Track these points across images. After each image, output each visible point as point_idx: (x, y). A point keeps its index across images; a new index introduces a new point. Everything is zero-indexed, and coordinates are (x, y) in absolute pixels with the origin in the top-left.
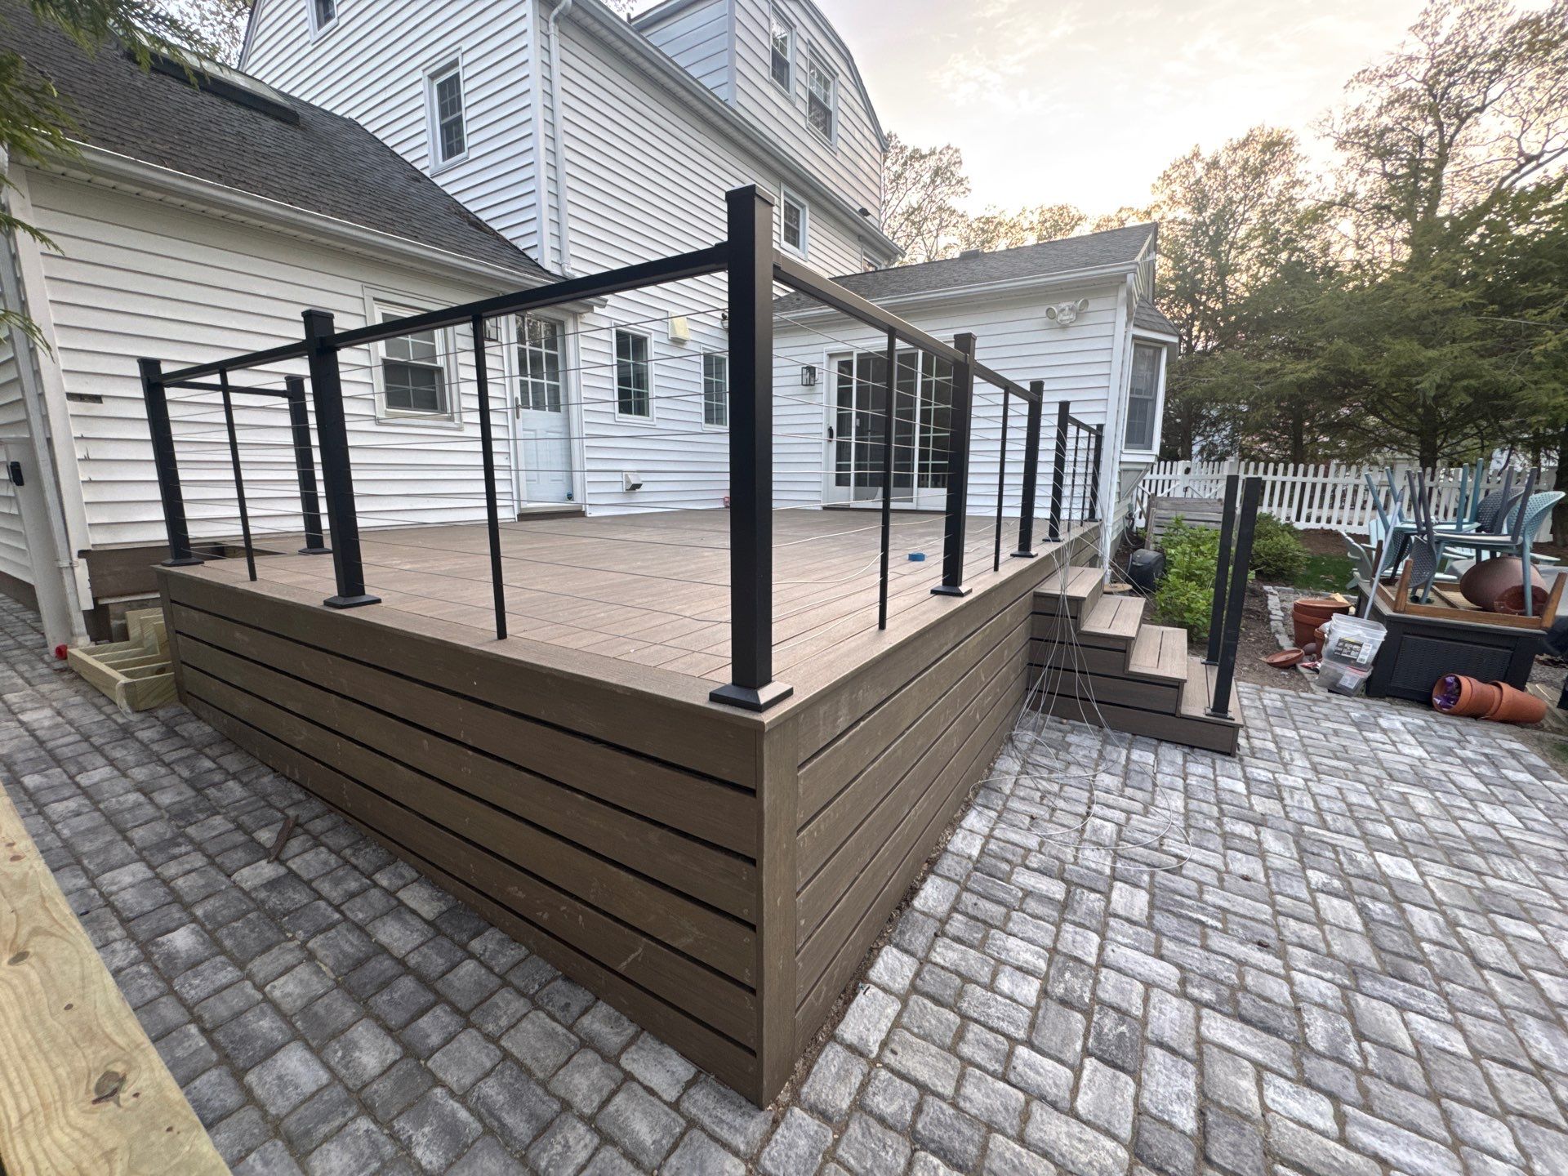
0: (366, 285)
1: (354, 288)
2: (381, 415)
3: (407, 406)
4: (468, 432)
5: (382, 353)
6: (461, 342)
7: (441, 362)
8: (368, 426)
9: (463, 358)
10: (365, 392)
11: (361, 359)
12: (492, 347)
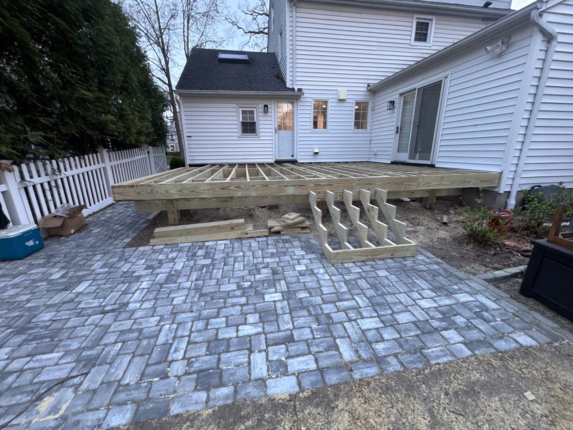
0: (237, 104)
1: (234, 105)
2: (240, 136)
3: (247, 132)
4: (261, 138)
5: (241, 120)
6: (260, 114)
7: (255, 120)
8: (237, 138)
9: (261, 118)
10: (236, 130)
11: (236, 122)
12: (269, 114)
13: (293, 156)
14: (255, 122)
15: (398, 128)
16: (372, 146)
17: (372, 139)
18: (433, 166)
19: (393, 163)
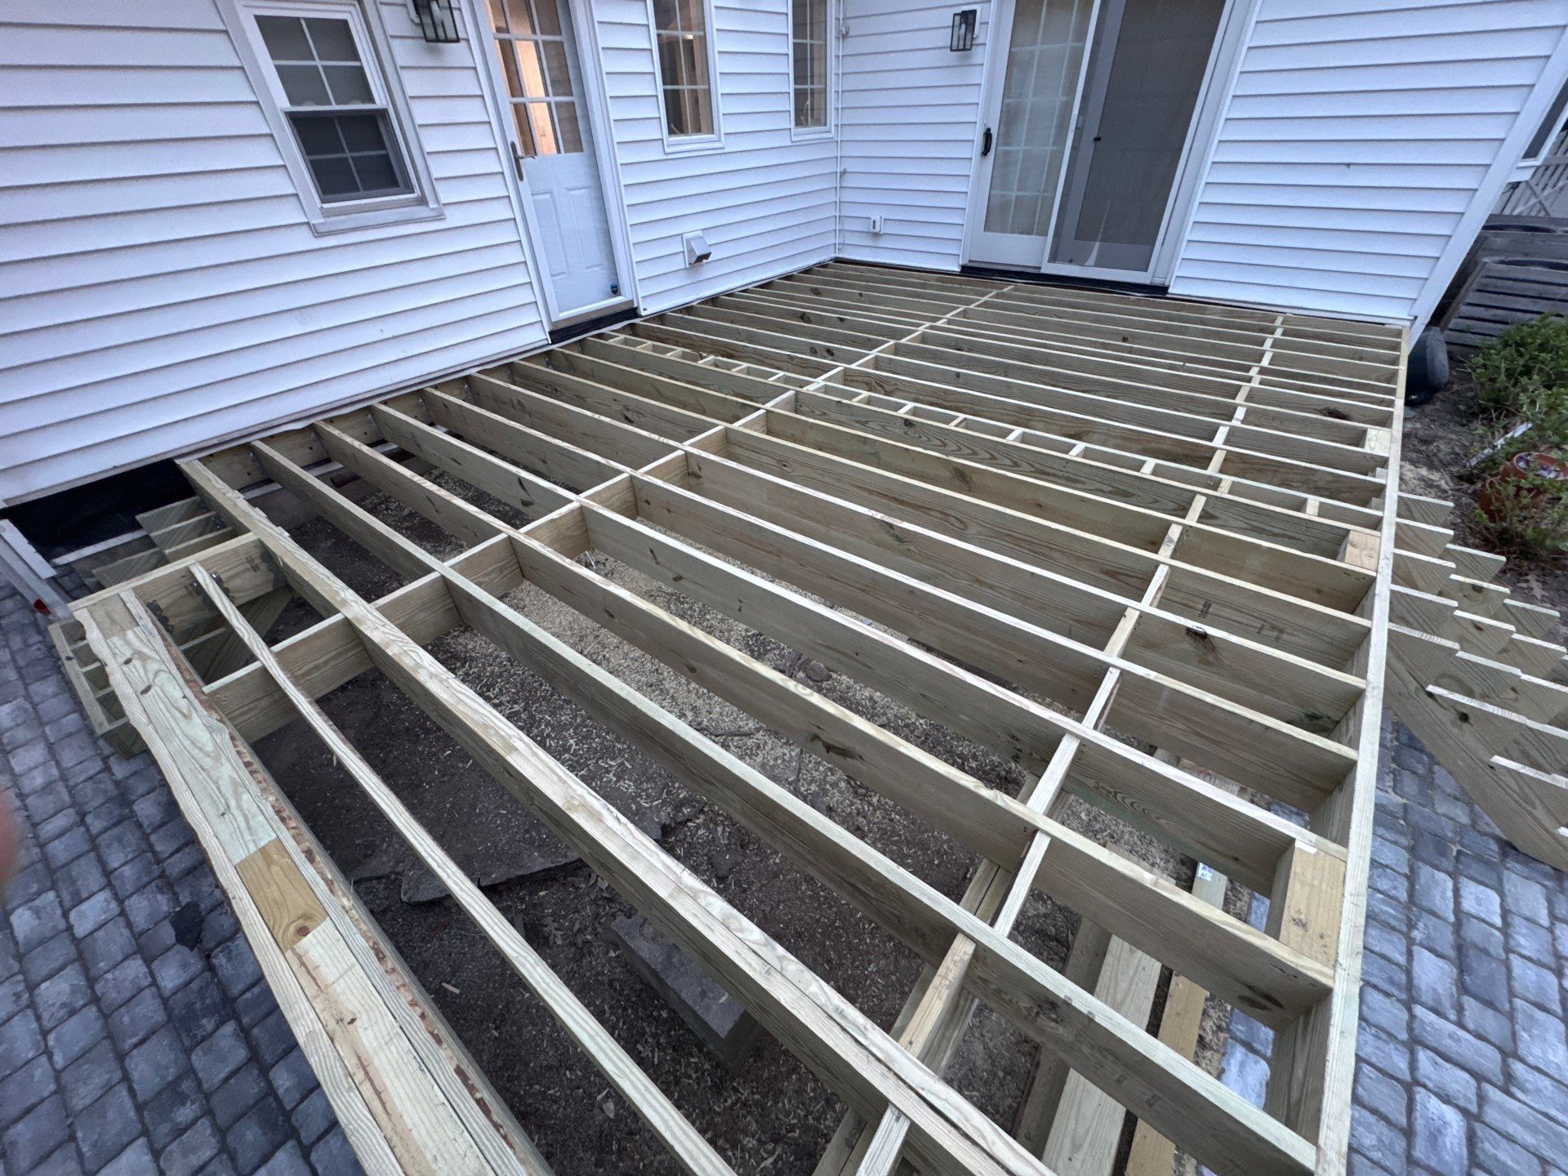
2: (316, 219)
3: (355, 189)
4: (454, 218)
5: (283, 102)
6: (405, 52)
7: (380, 100)
8: (303, 240)
9: (415, 84)
10: (278, 184)
11: (249, 121)
12: (455, 53)
13: (615, 290)
14: (383, 113)
15: (988, 135)
16: (848, 196)
17: (851, 166)
18: (1160, 291)
19: (970, 271)
